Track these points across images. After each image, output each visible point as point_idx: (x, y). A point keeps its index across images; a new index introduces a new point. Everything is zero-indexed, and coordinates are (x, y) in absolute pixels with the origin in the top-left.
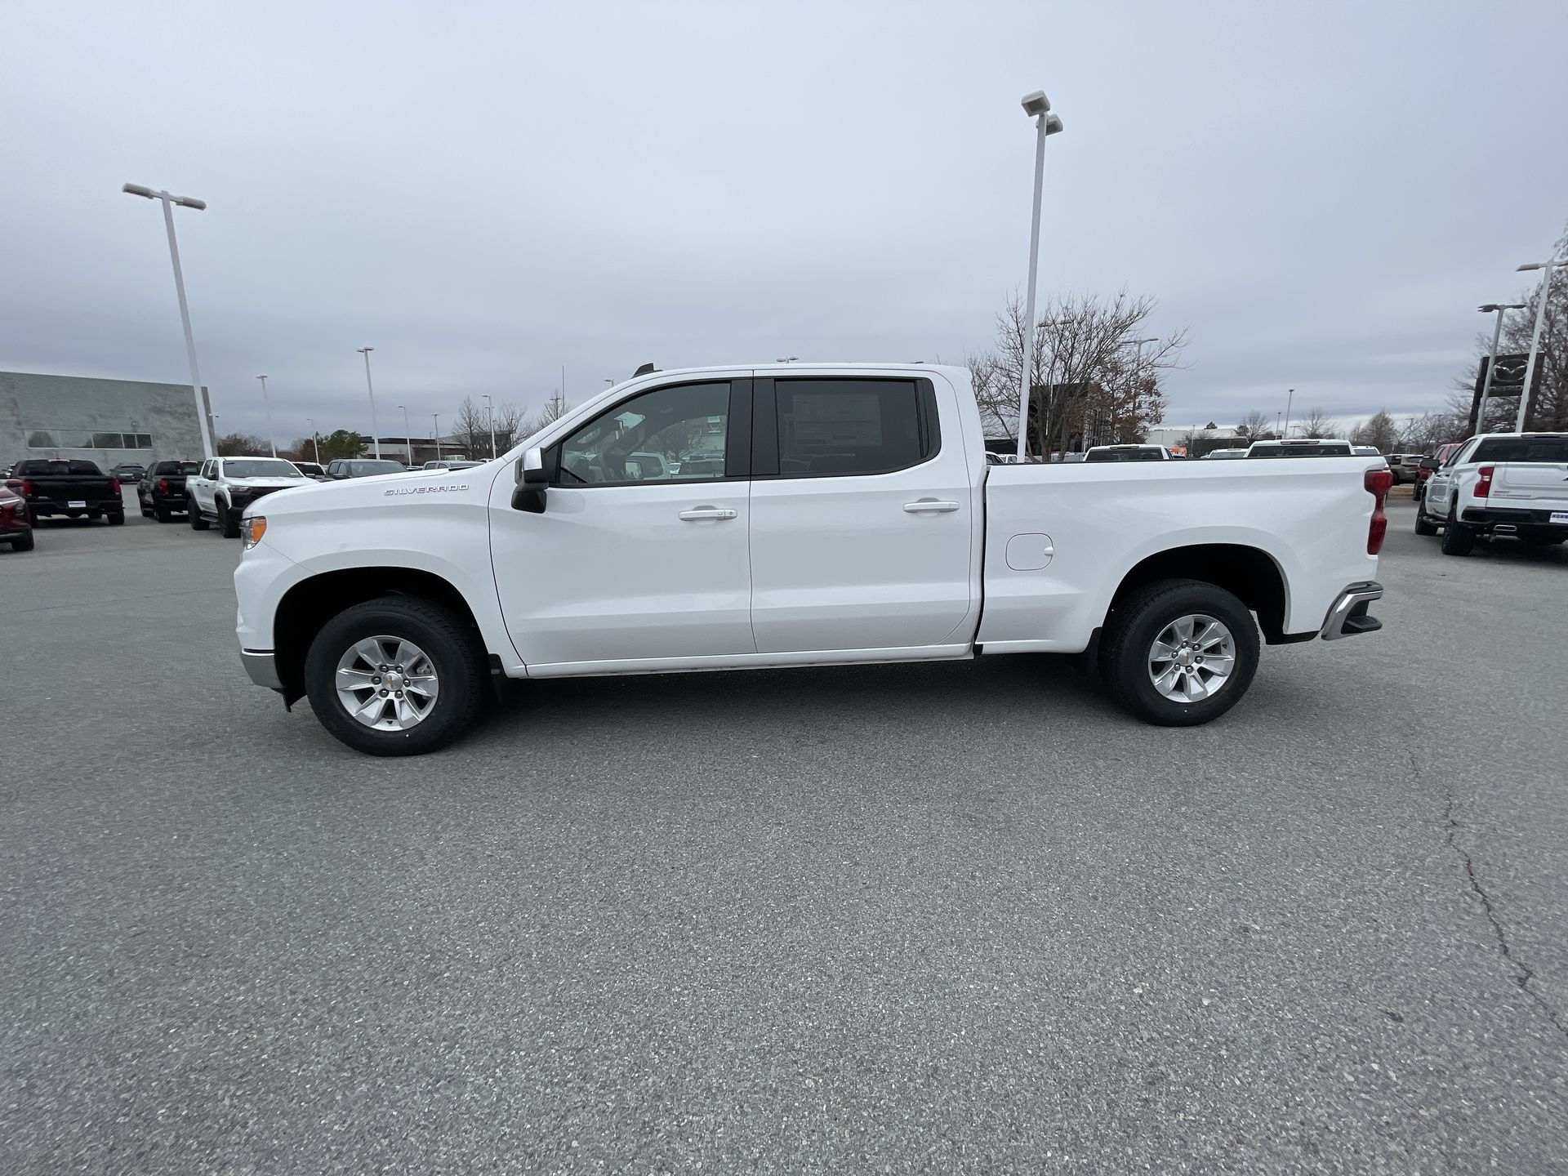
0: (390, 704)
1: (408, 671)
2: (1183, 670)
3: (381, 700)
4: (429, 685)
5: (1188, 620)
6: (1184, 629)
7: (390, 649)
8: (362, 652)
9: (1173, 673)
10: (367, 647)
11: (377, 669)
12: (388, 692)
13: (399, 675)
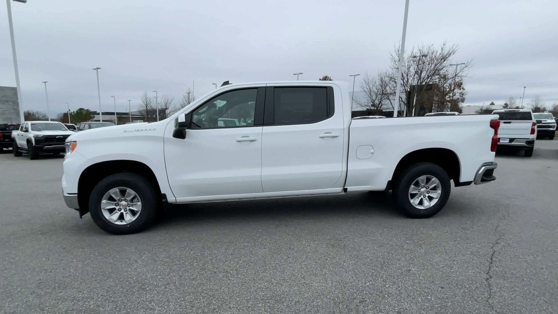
0: (122, 214)
1: (129, 201)
2: (422, 197)
3: (118, 213)
4: (138, 207)
5: (423, 177)
6: (422, 181)
7: (123, 193)
8: (113, 193)
9: (418, 198)
10: (114, 192)
11: (117, 200)
12: (121, 209)
13: (126, 203)
